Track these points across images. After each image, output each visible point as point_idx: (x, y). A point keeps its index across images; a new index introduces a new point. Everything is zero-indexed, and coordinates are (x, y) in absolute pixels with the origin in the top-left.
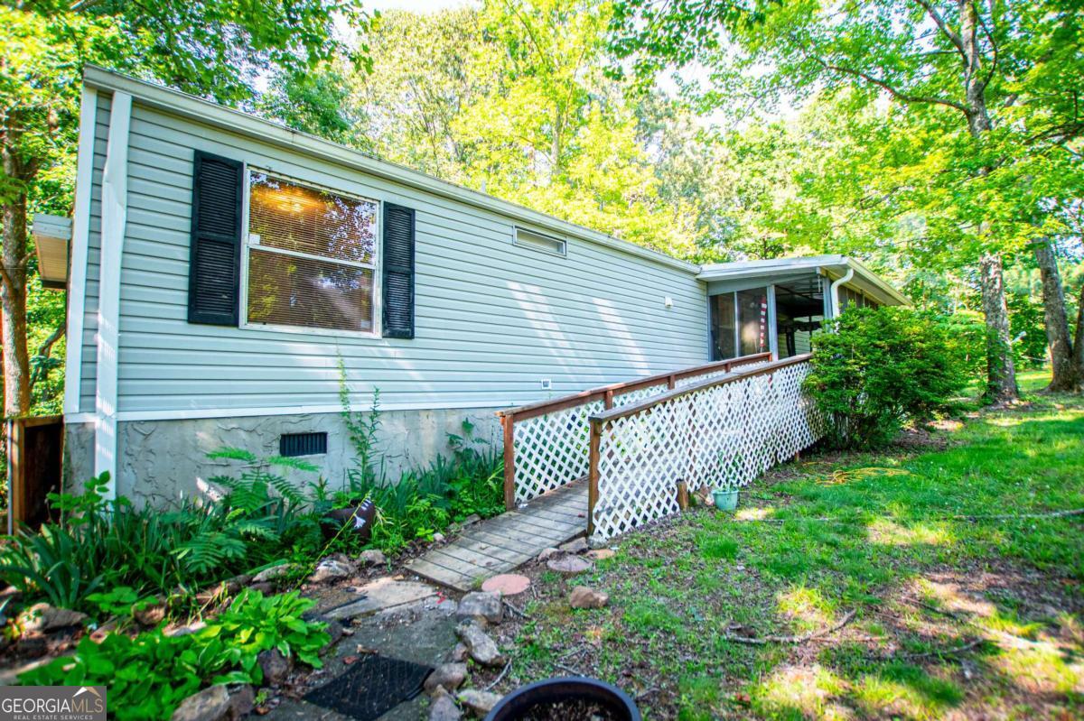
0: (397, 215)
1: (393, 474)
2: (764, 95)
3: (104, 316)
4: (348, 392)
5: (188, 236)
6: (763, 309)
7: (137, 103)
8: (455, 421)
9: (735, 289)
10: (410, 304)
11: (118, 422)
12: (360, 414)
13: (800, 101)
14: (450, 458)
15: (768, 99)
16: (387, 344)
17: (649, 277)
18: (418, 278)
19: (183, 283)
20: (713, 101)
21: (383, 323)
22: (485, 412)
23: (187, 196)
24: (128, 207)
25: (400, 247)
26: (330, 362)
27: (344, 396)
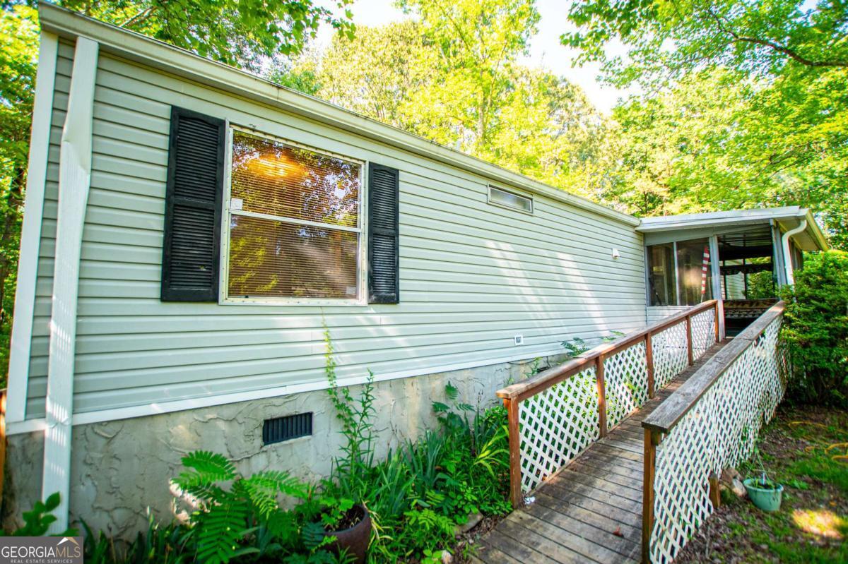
0: (382, 175)
1: (379, 450)
2: (679, 67)
4: (334, 366)
5: (163, 202)
6: (706, 259)
7: (105, 52)
8: (438, 385)
9: (674, 239)
10: (395, 267)
12: (346, 389)
13: (708, 71)
14: (436, 425)
15: (682, 70)
16: (372, 311)
17: (599, 231)
18: (402, 240)
19: (156, 256)
20: (633, 74)
21: (369, 288)
22: (466, 374)
23: (162, 158)
24: (92, 170)
25: (385, 208)
27: (330, 371)
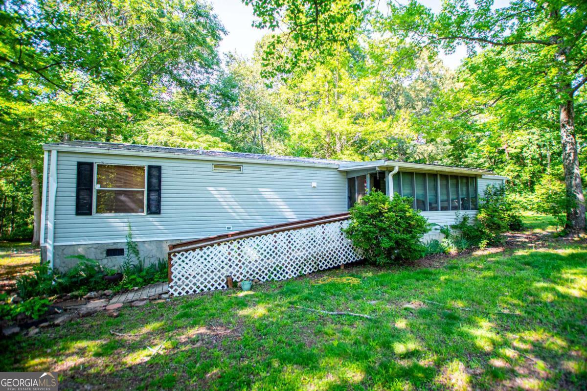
0: (153, 170)
1: (149, 263)
3: (50, 216)
4: (131, 235)
5: (76, 189)
6: (365, 187)
7: (59, 152)
9: (356, 175)
10: (159, 201)
11: (54, 246)
12: (136, 242)
16: (148, 217)
17: (299, 174)
18: (162, 191)
21: (147, 209)
23: (75, 176)
24: (57, 183)
25: (155, 181)
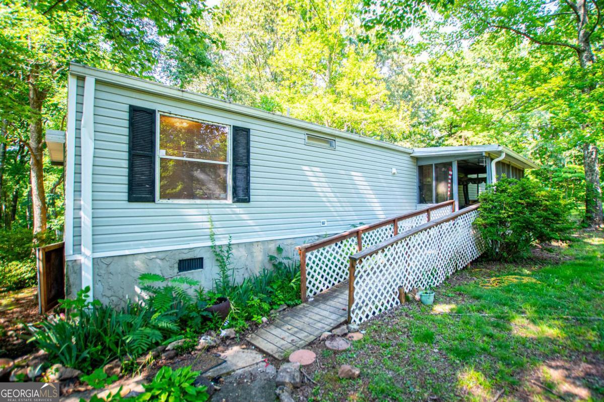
0: (240, 133)
1: (238, 278)
2: (452, 43)
3: (84, 202)
4: (214, 234)
5: (127, 154)
6: (450, 175)
7: (98, 82)
8: (273, 247)
9: (433, 162)
10: (248, 183)
11: (93, 259)
12: (220, 246)
13: (474, 45)
14: (270, 268)
15: (455, 45)
16: (235, 206)
17: (383, 157)
18: (252, 168)
19: (125, 180)
20: (421, 48)
21: (233, 194)
22: (289, 241)
23: (126, 131)
24: (95, 140)
25: (242, 151)
26: (205, 218)
27: (212, 237)
